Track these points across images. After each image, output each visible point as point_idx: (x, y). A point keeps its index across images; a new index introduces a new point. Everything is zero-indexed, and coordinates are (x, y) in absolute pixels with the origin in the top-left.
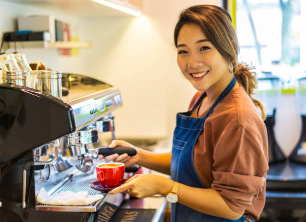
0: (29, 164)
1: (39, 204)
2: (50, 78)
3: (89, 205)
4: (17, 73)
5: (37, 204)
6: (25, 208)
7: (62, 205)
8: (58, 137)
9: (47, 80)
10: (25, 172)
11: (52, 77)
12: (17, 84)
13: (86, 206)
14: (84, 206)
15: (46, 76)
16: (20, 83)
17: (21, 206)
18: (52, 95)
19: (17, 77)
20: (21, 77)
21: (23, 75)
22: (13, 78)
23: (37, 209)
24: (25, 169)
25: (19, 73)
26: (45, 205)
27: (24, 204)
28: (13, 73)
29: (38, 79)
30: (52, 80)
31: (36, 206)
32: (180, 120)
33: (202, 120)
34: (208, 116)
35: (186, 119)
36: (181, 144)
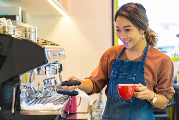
0: (17, 84)
1: (22, 111)
2: (30, 32)
3: (56, 111)
4: (9, 27)
6: (14, 114)
7: (38, 111)
8: (35, 67)
9: (28, 33)
10: (15, 89)
11: (31, 31)
12: (9, 33)
13: (54, 111)
14: (52, 111)
15: (28, 29)
16: (11, 33)
17: (11, 112)
18: (31, 39)
19: (9, 29)
20: (12, 30)
21: (13, 29)
22: (7, 30)
23: (21, 114)
24: (15, 87)
25: (11, 27)
26: (27, 111)
27: (13, 111)
28: (7, 27)
29: (22, 32)
30: (31, 33)
31: (21, 112)
32: (122, 63)
33: (142, 62)
34: (144, 59)
35: (128, 62)
36: (131, 75)
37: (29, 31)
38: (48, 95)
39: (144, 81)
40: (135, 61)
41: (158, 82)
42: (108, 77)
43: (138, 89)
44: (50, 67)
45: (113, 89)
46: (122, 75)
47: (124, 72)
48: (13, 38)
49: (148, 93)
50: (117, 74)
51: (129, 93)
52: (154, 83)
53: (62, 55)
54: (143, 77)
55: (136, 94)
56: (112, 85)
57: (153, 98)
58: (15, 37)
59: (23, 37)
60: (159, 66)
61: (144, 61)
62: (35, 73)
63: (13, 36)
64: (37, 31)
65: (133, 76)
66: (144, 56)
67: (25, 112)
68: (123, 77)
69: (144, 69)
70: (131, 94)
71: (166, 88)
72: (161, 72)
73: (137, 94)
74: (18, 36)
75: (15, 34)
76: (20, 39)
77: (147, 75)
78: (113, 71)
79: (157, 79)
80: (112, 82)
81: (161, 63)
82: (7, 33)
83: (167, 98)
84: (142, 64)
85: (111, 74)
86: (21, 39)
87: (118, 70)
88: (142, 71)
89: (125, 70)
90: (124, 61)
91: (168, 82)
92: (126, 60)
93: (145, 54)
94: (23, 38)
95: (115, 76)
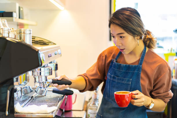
0: (11, 87)
1: (17, 113)
3: (49, 113)
4: (4, 29)
5: (15, 113)
6: (8, 116)
7: (32, 114)
8: (30, 70)
9: (23, 34)
10: (9, 92)
11: (26, 33)
12: (4, 36)
13: (48, 114)
14: (46, 114)
15: (22, 31)
16: (5, 35)
17: (5, 114)
18: (26, 42)
19: (4, 31)
20: (7, 32)
21: (7, 30)
22: (1, 32)
23: (15, 116)
24: (9, 90)
25: (5, 29)
26: (21, 113)
27: (7, 113)
28: (2, 29)
29: (17, 33)
30: (26, 34)
31: (15, 114)
32: (119, 67)
33: (139, 67)
34: (141, 64)
35: (124, 66)
36: (127, 80)
37: (24, 33)
38: (44, 95)
39: (139, 86)
40: (132, 66)
41: (154, 87)
42: (105, 78)
43: (134, 97)
44: (45, 68)
45: (109, 91)
46: (118, 79)
47: (121, 76)
48: (7, 40)
49: (145, 101)
50: (114, 78)
51: (125, 100)
52: (150, 88)
53: (58, 54)
54: (139, 82)
55: (132, 102)
56: (108, 87)
57: (150, 104)
58: (10, 40)
59: (17, 39)
60: (156, 72)
61: (141, 66)
62: (29, 75)
63: (8, 39)
64: (31, 33)
65: (129, 81)
66: (141, 60)
67: (19, 114)
68: (120, 81)
69: (140, 74)
70: (127, 100)
71: (164, 93)
72: (158, 78)
73: (134, 102)
74: (12, 39)
75: (10, 37)
76: (14, 42)
77: (143, 80)
78: (109, 73)
79: (154, 84)
80: (108, 84)
81: (157, 68)
82: (2, 34)
83: (165, 102)
84: (139, 69)
85: (108, 76)
86: (16, 42)
87: (115, 73)
88: (138, 75)
89: (121, 74)
90: (121, 64)
91: (165, 86)
92: (123, 64)
93: (142, 58)
94: (17, 41)
95: (112, 79)
